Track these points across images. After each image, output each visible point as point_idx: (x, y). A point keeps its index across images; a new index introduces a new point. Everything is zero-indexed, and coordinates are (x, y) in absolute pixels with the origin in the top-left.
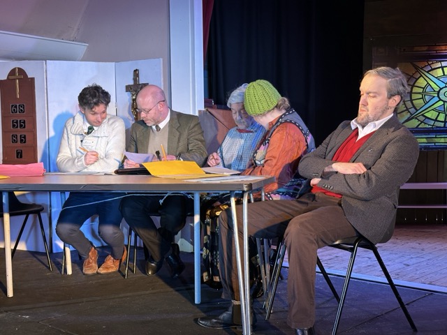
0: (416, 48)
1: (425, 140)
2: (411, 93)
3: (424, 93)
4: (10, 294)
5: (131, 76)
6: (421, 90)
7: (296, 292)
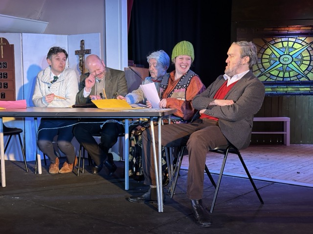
0: (266, 29)
1: (270, 90)
2: (262, 58)
3: (270, 59)
4: (4, 185)
5: (79, 44)
6: (268, 57)
7: (193, 178)
